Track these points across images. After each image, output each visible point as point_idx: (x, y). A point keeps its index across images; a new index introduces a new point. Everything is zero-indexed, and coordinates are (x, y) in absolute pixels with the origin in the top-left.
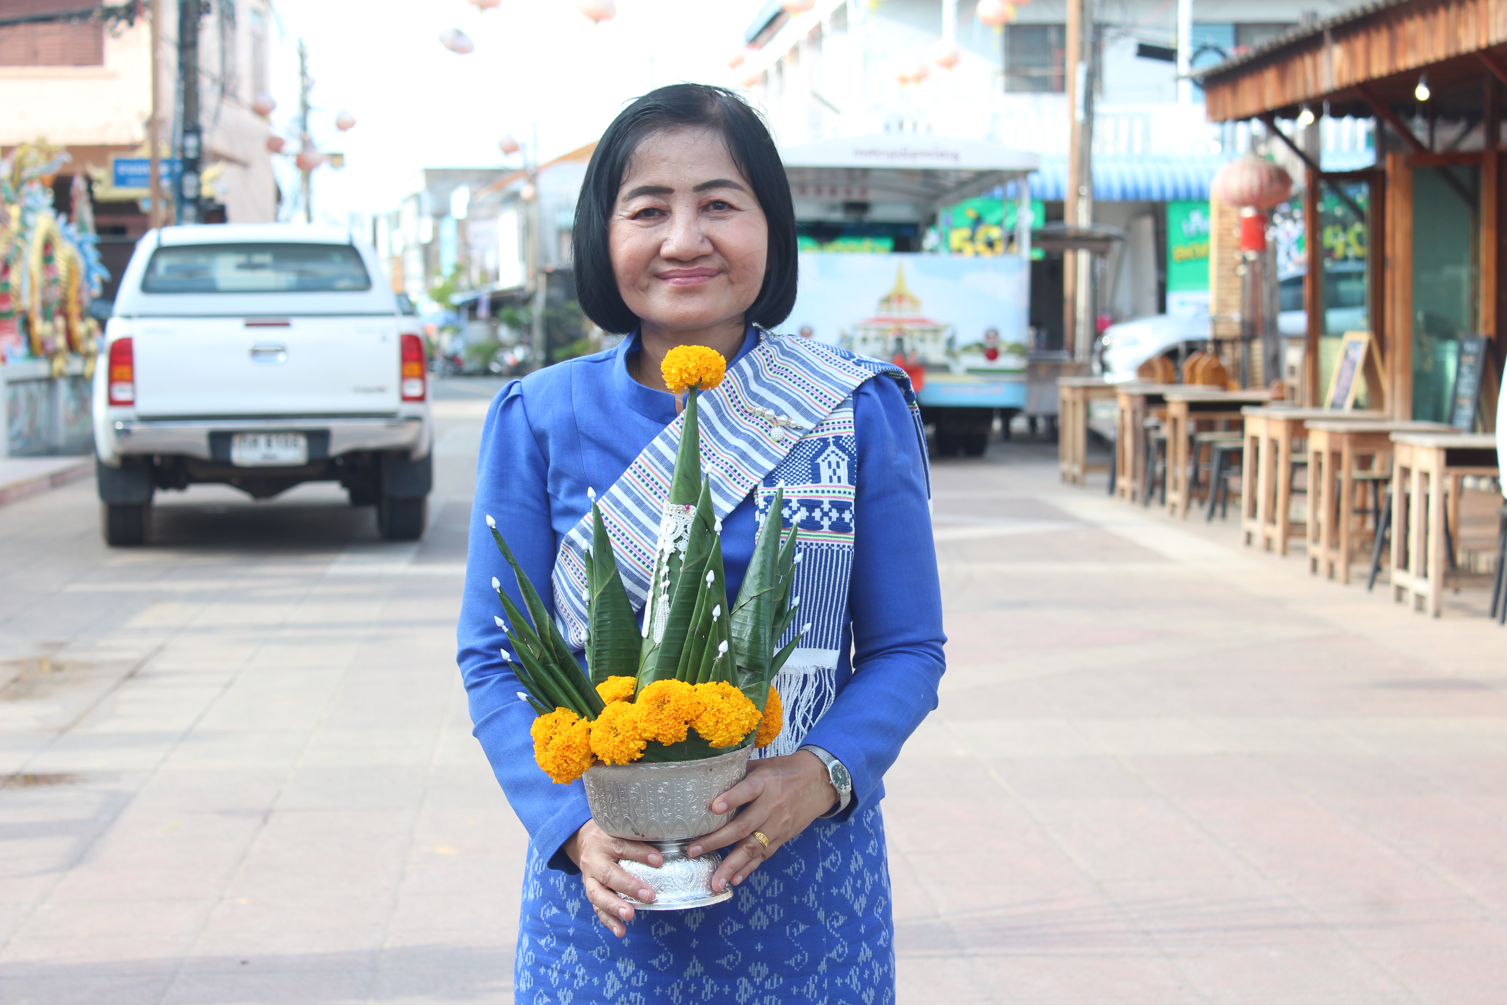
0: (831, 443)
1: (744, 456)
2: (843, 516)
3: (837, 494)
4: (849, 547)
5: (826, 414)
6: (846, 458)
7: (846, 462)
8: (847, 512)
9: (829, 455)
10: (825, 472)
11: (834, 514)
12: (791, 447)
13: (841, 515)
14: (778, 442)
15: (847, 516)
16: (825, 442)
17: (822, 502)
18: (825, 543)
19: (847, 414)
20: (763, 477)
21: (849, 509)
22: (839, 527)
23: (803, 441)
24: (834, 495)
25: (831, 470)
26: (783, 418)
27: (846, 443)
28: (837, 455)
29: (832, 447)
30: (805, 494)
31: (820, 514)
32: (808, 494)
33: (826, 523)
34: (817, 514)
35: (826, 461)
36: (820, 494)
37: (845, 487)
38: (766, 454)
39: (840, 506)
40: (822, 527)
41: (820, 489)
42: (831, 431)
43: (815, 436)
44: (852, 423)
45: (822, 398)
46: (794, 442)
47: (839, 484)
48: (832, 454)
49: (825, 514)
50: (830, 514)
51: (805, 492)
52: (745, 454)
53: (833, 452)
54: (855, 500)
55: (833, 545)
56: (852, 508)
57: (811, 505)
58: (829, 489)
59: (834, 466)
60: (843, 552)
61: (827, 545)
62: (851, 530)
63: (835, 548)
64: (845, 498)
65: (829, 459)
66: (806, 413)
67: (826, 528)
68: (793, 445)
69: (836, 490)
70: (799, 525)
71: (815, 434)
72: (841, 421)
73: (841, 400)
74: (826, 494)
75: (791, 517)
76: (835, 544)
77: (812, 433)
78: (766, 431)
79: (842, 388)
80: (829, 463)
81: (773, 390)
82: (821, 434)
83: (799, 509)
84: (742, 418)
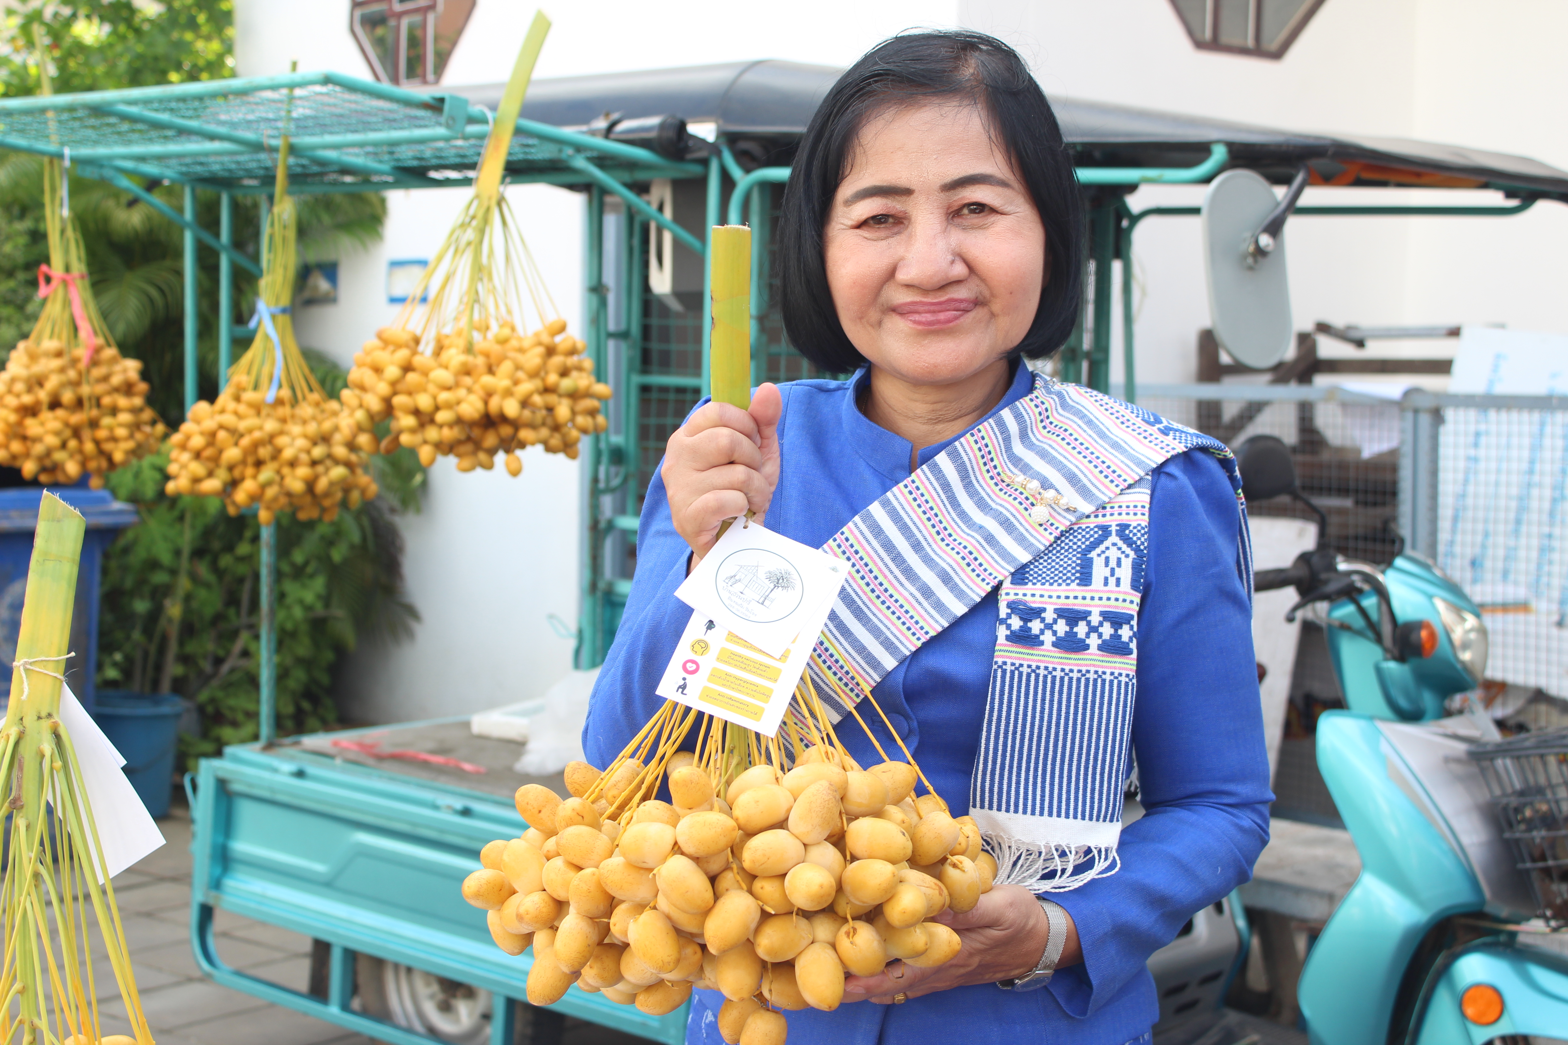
0: (1114, 533)
1: (990, 539)
2: (1120, 632)
3: (1113, 603)
4: (1127, 676)
5: (1112, 496)
6: (1132, 554)
7: (1130, 560)
8: (1126, 628)
9: (1107, 548)
10: (1099, 571)
11: (1107, 630)
12: (1057, 533)
13: (1116, 631)
14: (1041, 525)
15: (1125, 633)
16: (1105, 531)
17: (1089, 613)
18: (1091, 670)
19: (1142, 496)
20: (1013, 570)
21: (1129, 623)
22: (1114, 647)
23: (1076, 527)
24: (1108, 603)
25: (1108, 569)
26: (1050, 494)
27: (1135, 535)
28: (1119, 549)
29: (1114, 538)
30: (1067, 601)
31: (1086, 629)
32: (1071, 601)
33: (1094, 641)
34: (1081, 629)
35: (1103, 556)
36: (1088, 601)
37: (1125, 593)
38: (1021, 540)
39: (1116, 620)
40: (1087, 647)
41: (1088, 595)
42: (1116, 517)
43: (1092, 522)
44: (1147, 509)
45: (1108, 473)
46: (1062, 528)
47: (1118, 589)
48: (1113, 547)
49: (1093, 629)
50: (1101, 630)
51: (1067, 597)
52: (992, 537)
53: (1114, 544)
54: (1139, 613)
55: (1104, 673)
56: (1134, 623)
57: (1073, 617)
58: (1101, 595)
59: (1113, 563)
60: (1119, 683)
61: (1096, 672)
62: (1131, 653)
63: (1108, 677)
64: (1123, 608)
65: (1107, 553)
66: (1084, 492)
67: (1093, 649)
68: (1062, 531)
69: (1113, 596)
70: (1054, 644)
71: (1092, 519)
72: (1132, 505)
73: (1137, 478)
74: (1097, 602)
75: (1042, 632)
76: (1108, 671)
77: (1088, 517)
78: (1026, 509)
79: (1139, 463)
80: (1107, 559)
81: (1043, 455)
82: (1100, 520)
83: (1055, 621)
84: (996, 490)
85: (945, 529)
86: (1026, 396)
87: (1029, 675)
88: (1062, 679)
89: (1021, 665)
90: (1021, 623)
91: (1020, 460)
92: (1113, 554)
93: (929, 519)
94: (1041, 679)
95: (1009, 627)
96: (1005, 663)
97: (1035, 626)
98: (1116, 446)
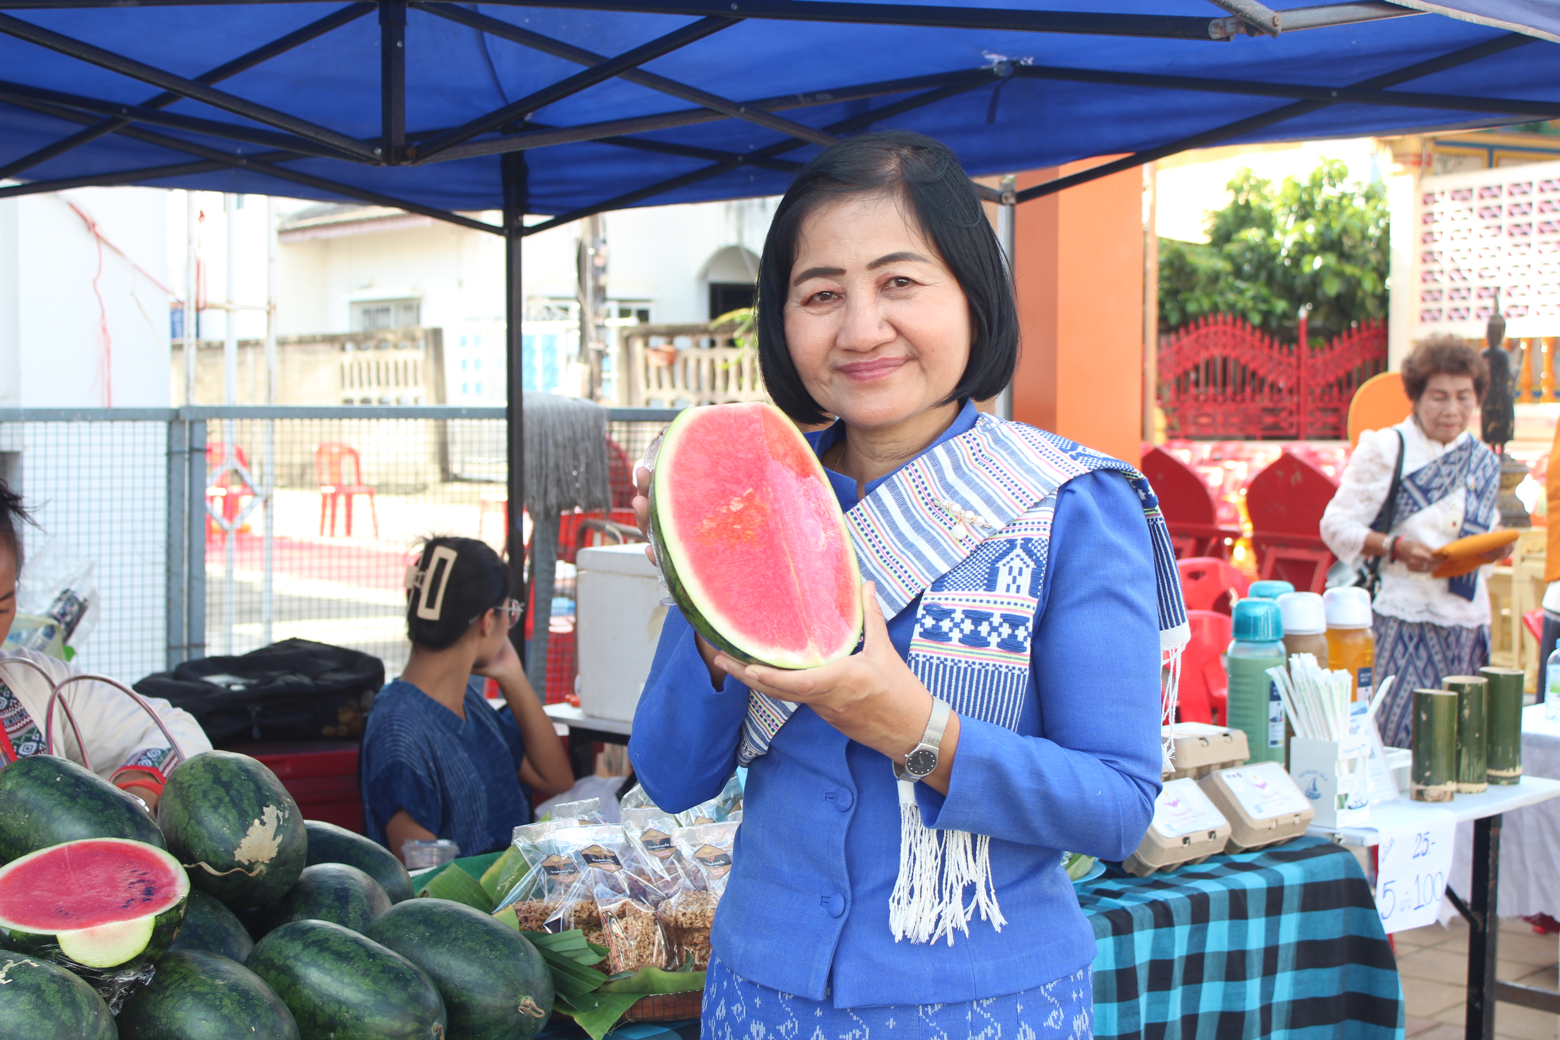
0: (1018, 546)
1: (919, 555)
2: (1016, 632)
3: (1012, 606)
4: (1021, 670)
5: (1021, 513)
6: (1032, 565)
7: (1030, 570)
8: (1022, 628)
9: (1012, 559)
10: (1003, 579)
11: (1006, 630)
12: (973, 547)
13: (1013, 631)
14: (961, 541)
15: (1021, 633)
16: (1012, 544)
17: (992, 615)
18: (992, 663)
19: (1047, 514)
20: (933, 580)
21: (1024, 624)
22: (1010, 645)
24: (1008, 607)
25: (1011, 577)
26: (970, 514)
27: (1036, 547)
28: (1022, 560)
29: (1018, 551)
30: (974, 604)
31: (988, 628)
32: (977, 604)
33: (994, 639)
34: (984, 628)
35: (1008, 566)
36: (991, 605)
37: (1023, 599)
38: (943, 554)
39: (1014, 622)
40: (988, 644)
41: (992, 599)
42: (1023, 532)
43: (1004, 537)
44: (1049, 525)
45: (1019, 494)
46: (978, 543)
47: (1018, 595)
48: (1017, 559)
49: (994, 629)
50: (1000, 629)
51: (974, 601)
52: (921, 553)
53: (1018, 556)
54: (1034, 616)
55: (1001, 666)
56: (1030, 625)
57: (978, 617)
58: (1003, 599)
59: (1015, 572)
60: (1013, 676)
61: (994, 665)
62: (1024, 649)
63: (1003, 670)
64: (1021, 611)
65: (1012, 564)
66: (999, 511)
67: (993, 646)
68: (977, 546)
69: (1013, 601)
70: (961, 641)
71: (1004, 534)
72: (1036, 521)
73: (1042, 497)
74: (999, 605)
75: (951, 630)
76: (1004, 665)
77: (1001, 532)
78: (950, 528)
79: (1045, 485)
80: (1011, 568)
81: (969, 482)
82: (1010, 535)
83: (963, 621)
84: (930, 513)
85: (884, 547)
86: (961, 433)
87: (938, 666)
88: (966, 669)
89: (932, 657)
90: (934, 622)
91: (952, 486)
93: (870, 540)
94: (948, 669)
95: (922, 625)
96: (917, 655)
97: (946, 625)
98: (1030, 471)
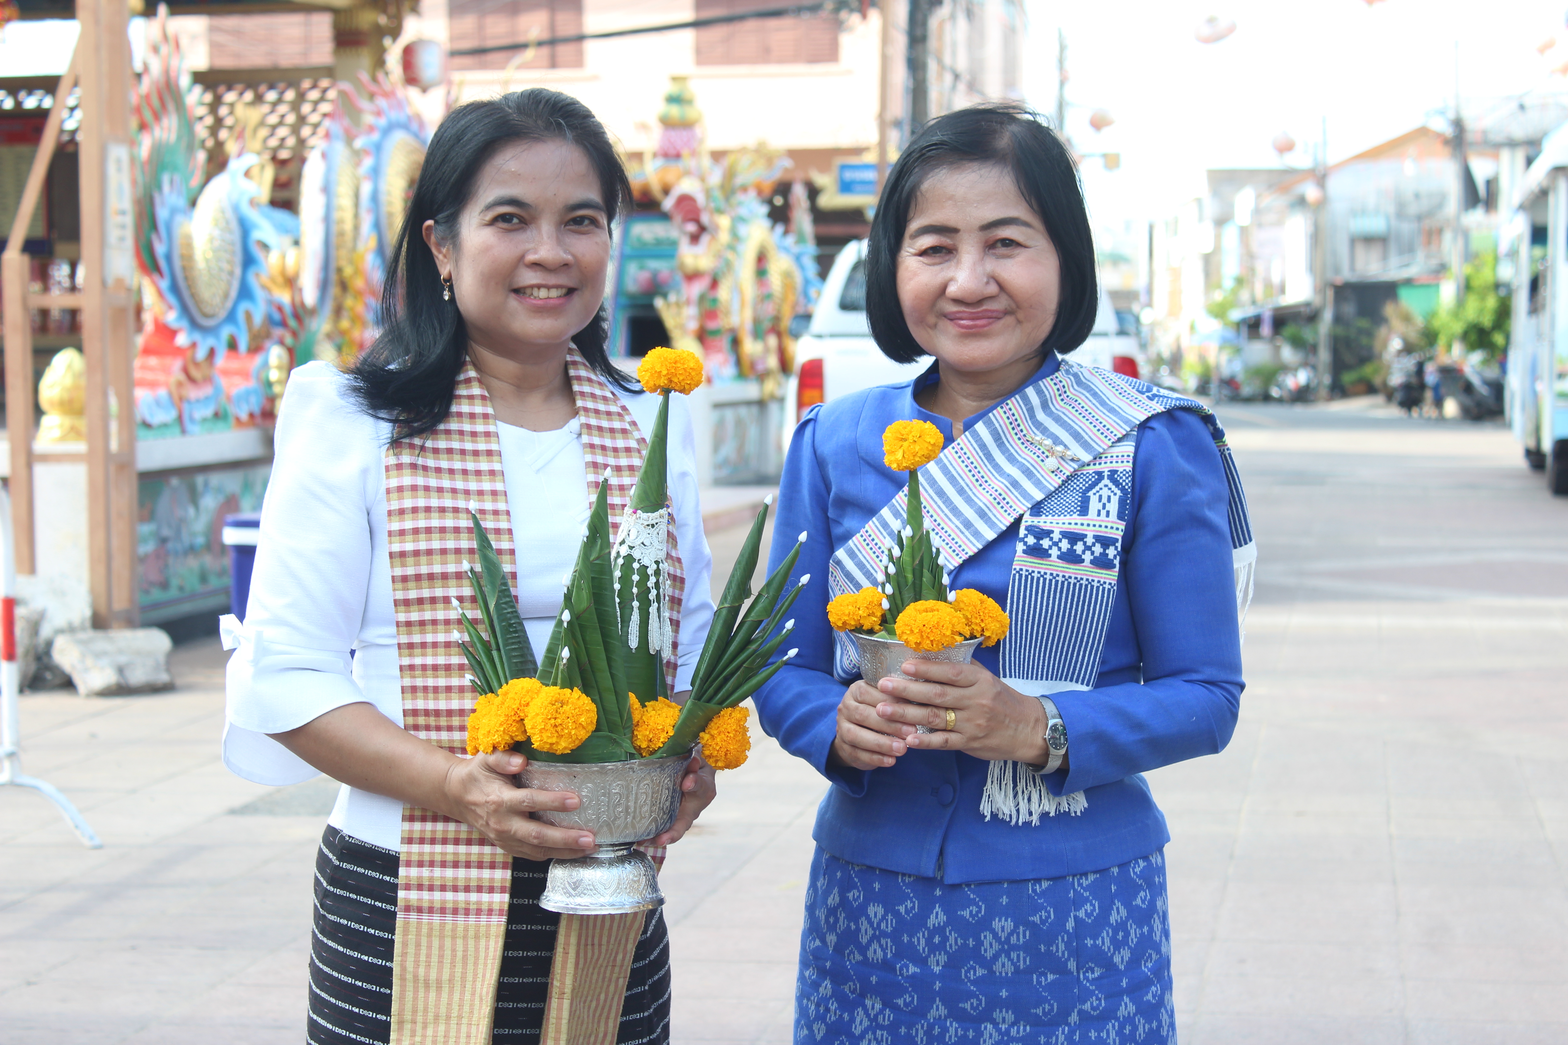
0: (1106, 477)
1: (1015, 484)
2: (1107, 551)
3: (1103, 529)
4: (1110, 584)
5: (1105, 447)
6: (1119, 493)
7: (1117, 497)
8: (1112, 548)
9: (1101, 489)
10: (1094, 505)
11: (1098, 549)
12: (1064, 478)
13: (1105, 550)
14: (1053, 472)
15: (1111, 552)
16: (1100, 475)
17: (1086, 536)
18: (1085, 578)
19: (1128, 448)
20: (1030, 506)
21: (1114, 544)
22: (1102, 563)
23: (1079, 473)
24: (1100, 529)
25: (1101, 504)
26: (1060, 448)
27: (1121, 478)
28: (1110, 489)
29: (1106, 481)
30: (1070, 526)
31: (1083, 548)
32: (1073, 526)
33: (1088, 557)
34: (1079, 547)
35: (1098, 494)
36: (1085, 527)
37: (1113, 522)
38: (1038, 484)
39: (1105, 542)
40: (1083, 561)
41: (1086, 522)
42: (1108, 465)
43: (1091, 469)
44: (1131, 458)
45: (1104, 430)
46: (1068, 473)
47: (1107, 519)
48: (1106, 488)
49: (1088, 548)
50: (1093, 549)
51: (1070, 524)
52: (1017, 482)
53: (1106, 486)
54: (1123, 537)
55: (1093, 581)
56: (1119, 545)
57: (1074, 538)
58: (1095, 523)
59: (1105, 500)
60: (1104, 589)
61: (1087, 580)
62: (1114, 566)
63: (1095, 584)
64: (1111, 533)
65: (1101, 493)
66: (1086, 446)
67: (1087, 563)
68: (1068, 477)
69: (1104, 524)
70: (1059, 557)
71: (1092, 467)
72: (1120, 455)
73: (1124, 433)
74: (1091, 528)
75: (1050, 548)
76: (1096, 580)
77: (1088, 465)
78: (1043, 461)
79: (1127, 422)
80: (1100, 497)
81: (1058, 420)
82: (1097, 468)
83: (1060, 540)
84: (1023, 447)
85: (983, 477)
86: (1048, 376)
87: (1038, 579)
88: (1063, 583)
89: (1033, 572)
90: (1035, 541)
91: (1042, 424)
92: (1105, 493)
94: (1047, 582)
95: (1024, 543)
96: (1021, 570)
97: (1045, 543)
98: (1112, 410)
